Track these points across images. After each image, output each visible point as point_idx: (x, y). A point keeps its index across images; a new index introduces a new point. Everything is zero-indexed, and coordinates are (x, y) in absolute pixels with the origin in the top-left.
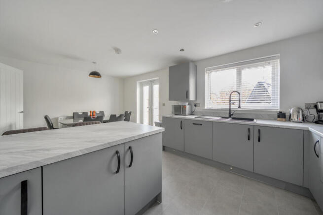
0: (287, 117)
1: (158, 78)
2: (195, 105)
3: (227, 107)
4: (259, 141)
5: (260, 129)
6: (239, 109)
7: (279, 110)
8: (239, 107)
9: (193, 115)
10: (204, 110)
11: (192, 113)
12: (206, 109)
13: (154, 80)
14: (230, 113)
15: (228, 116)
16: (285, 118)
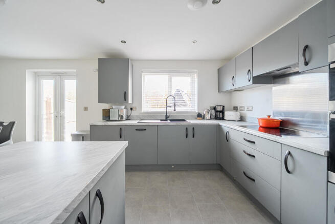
0: (203, 116)
1: (75, 70)
2: (131, 109)
3: (164, 110)
4: (193, 137)
5: (194, 128)
6: (175, 112)
7: (197, 111)
8: (175, 110)
9: (129, 119)
10: (141, 113)
11: (128, 118)
12: (143, 113)
13: (66, 73)
14: (166, 115)
15: (165, 119)
16: (201, 117)
